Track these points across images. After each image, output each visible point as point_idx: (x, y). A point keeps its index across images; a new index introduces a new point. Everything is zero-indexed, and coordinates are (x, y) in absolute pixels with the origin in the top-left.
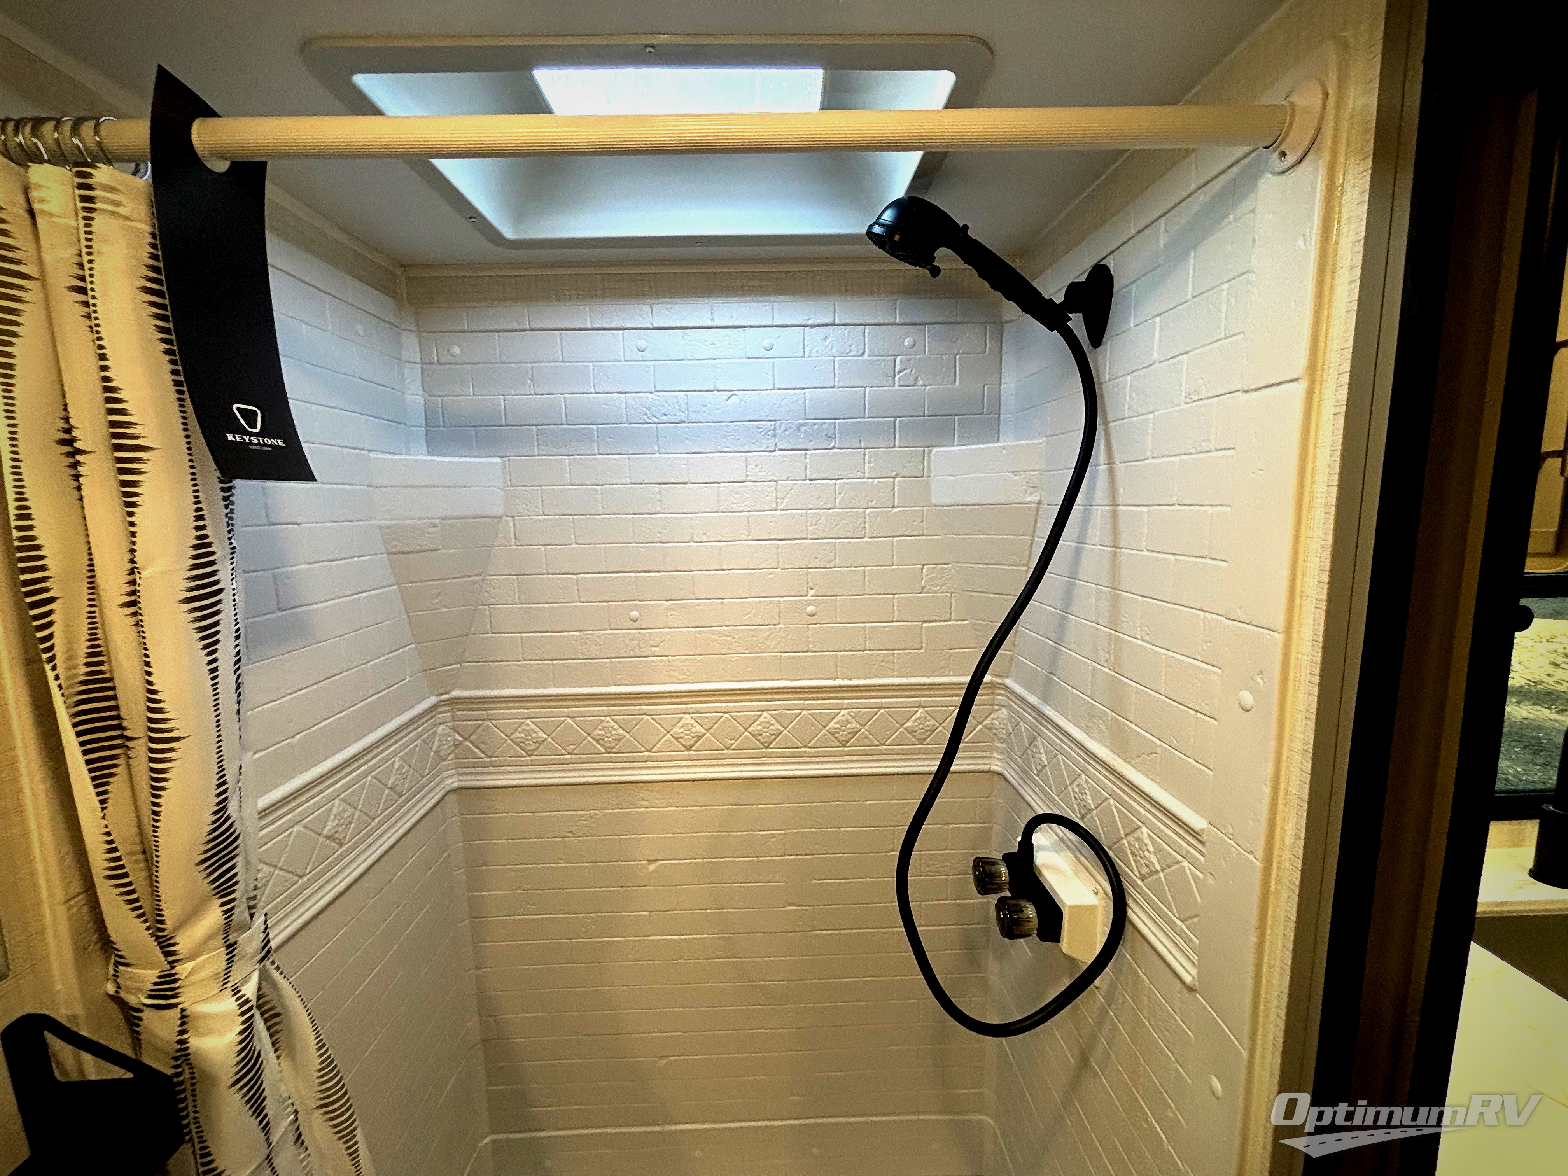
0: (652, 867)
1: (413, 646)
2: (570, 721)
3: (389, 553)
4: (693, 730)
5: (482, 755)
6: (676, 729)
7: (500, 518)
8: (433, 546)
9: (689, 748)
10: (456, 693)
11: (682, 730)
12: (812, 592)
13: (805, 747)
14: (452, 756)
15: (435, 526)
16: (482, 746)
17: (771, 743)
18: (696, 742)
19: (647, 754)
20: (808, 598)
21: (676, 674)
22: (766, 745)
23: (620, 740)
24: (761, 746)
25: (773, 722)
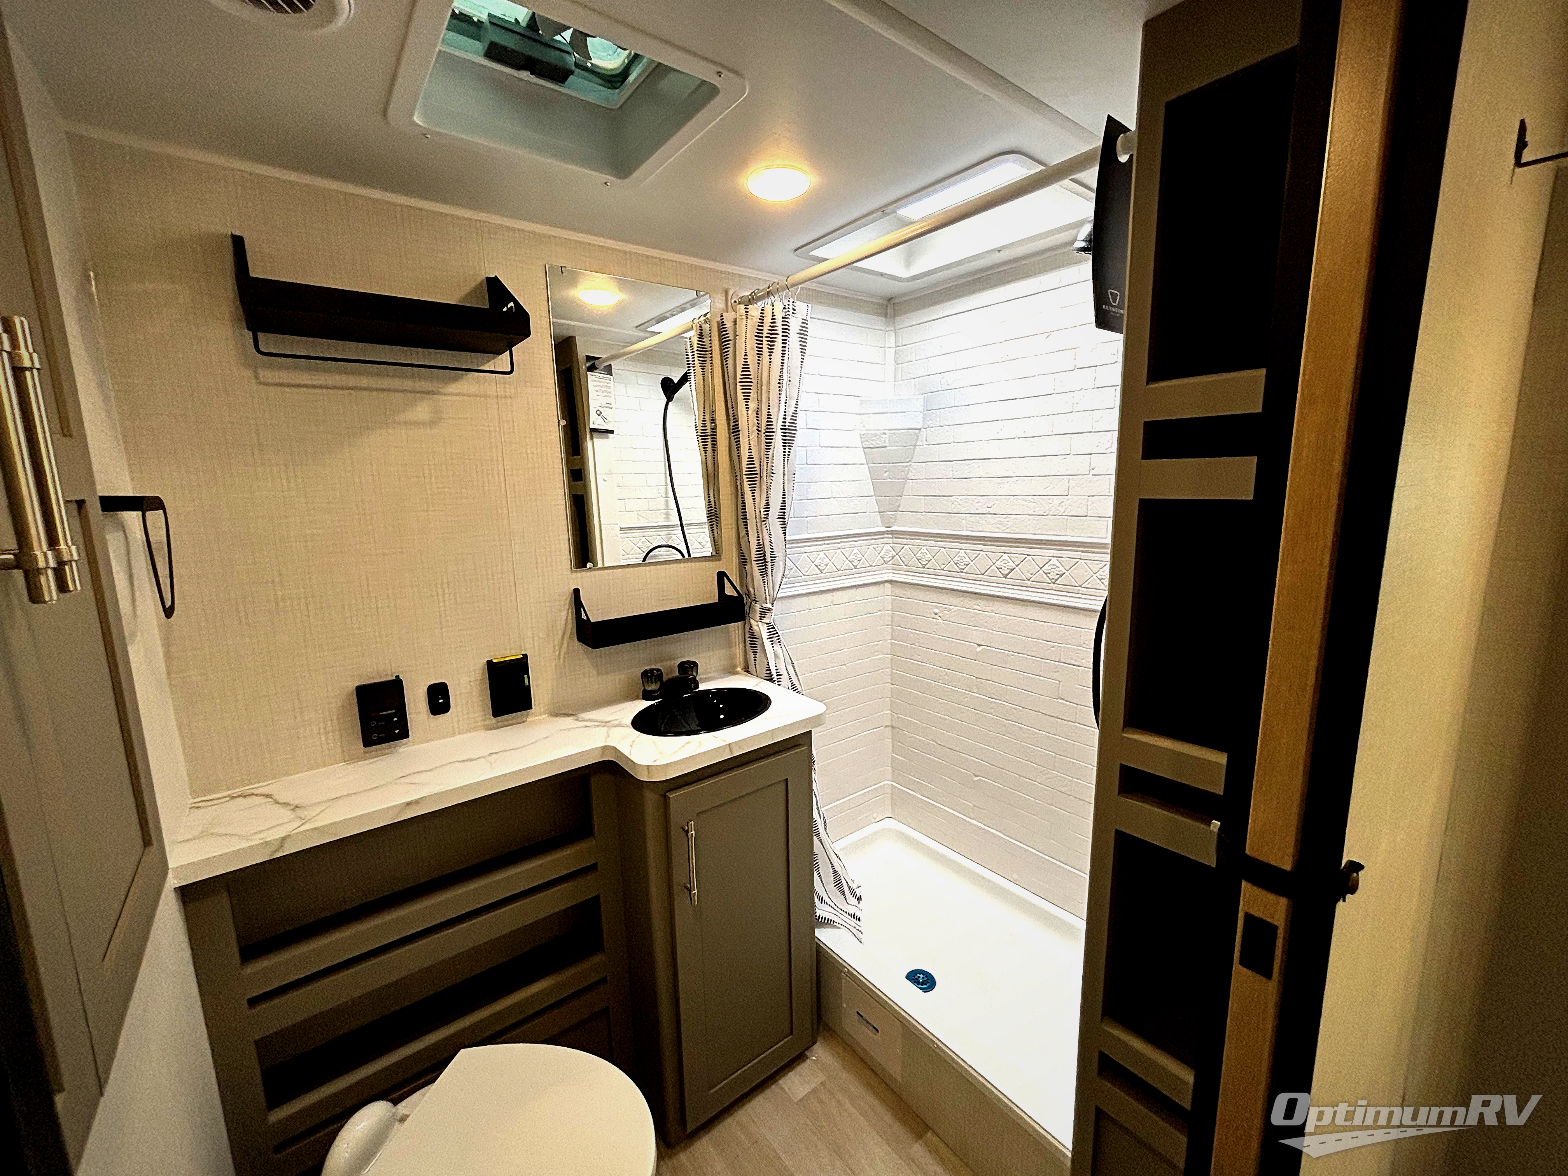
0: (979, 649)
1: (874, 498)
2: (942, 549)
3: (864, 448)
4: (1008, 564)
5: (902, 564)
6: (998, 563)
7: (920, 429)
8: (884, 445)
9: (1005, 576)
10: (894, 528)
11: (1002, 563)
12: (1092, 472)
13: (1081, 586)
14: (890, 563)
15: (885, 434)
16: (903, 559)
17: (1056, 580)
18: (1010, 573)
19: (981, 576)
20: (1090, 476)
21: (1000, 526)
22: (1053, 581)
23: (967, 565)
24: (1050, 581)
25: (1058, 565)
